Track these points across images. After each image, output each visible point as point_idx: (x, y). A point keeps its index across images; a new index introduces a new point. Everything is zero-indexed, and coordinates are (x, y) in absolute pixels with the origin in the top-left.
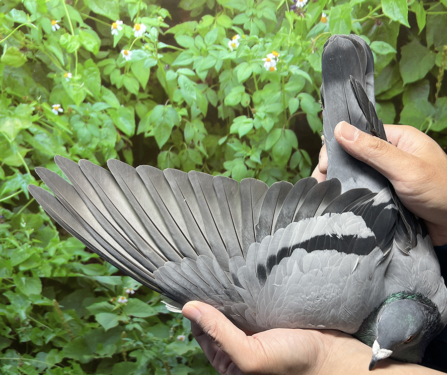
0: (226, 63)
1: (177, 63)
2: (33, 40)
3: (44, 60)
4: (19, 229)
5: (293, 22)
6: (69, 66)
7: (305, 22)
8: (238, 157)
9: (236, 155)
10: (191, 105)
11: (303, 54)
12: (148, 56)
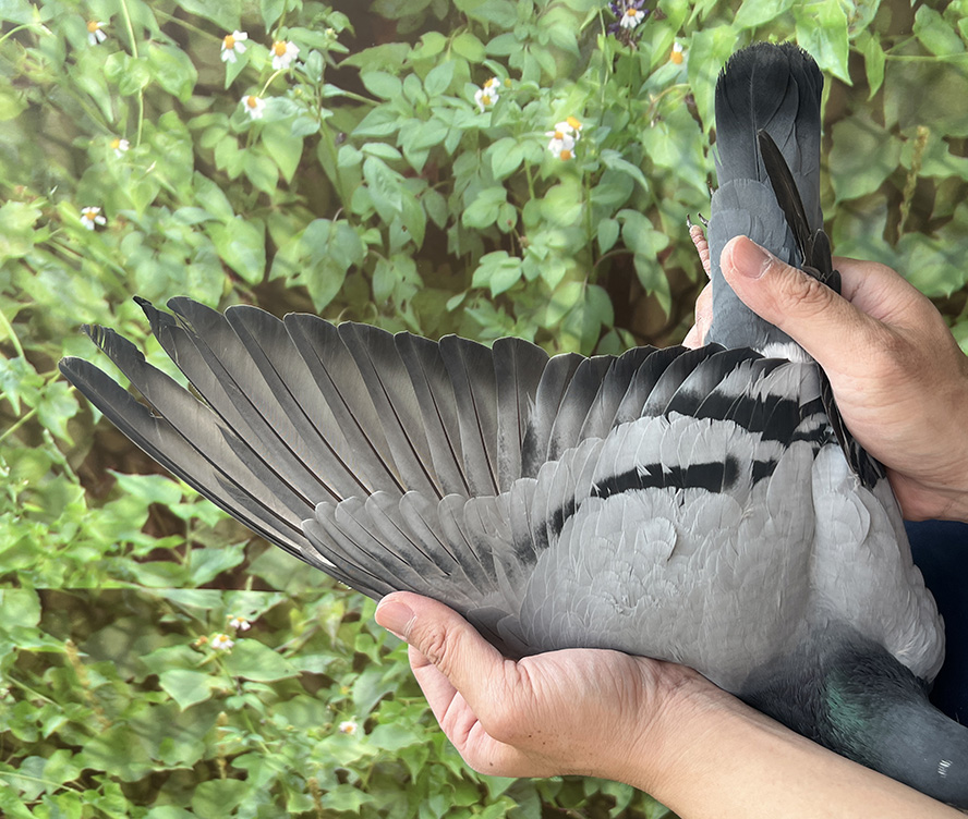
0: (467, 137)
1: (364, 130)
2: (43, 61)
3: (68, 107)
5: (613, 58)
6: (123, 124)
7: (638, 60)
9: (483, 335)
10: (390, 223)
12: (301, 111)
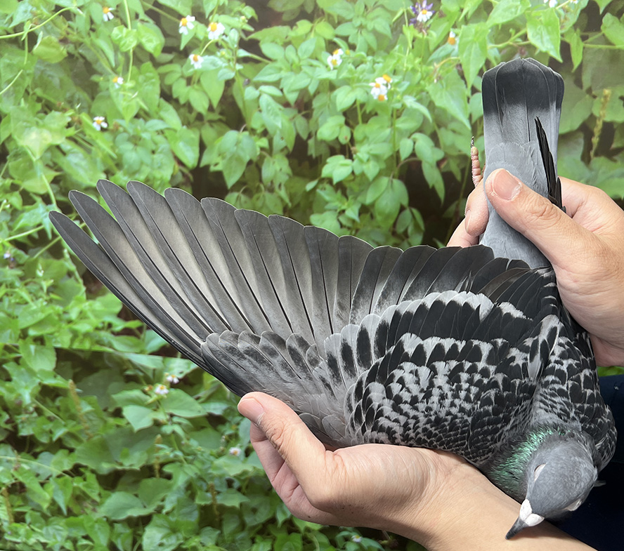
0: (322, 84)
1: (260, 78)
2: (77, 29)
3: (89, 57)
4: (34, 278)
5: (412, 40)
6: (120, 69)
7: (427, 42)
8: (330, 210)
9: (327, 207)
10: (275, 133)
11: (422, 82)
12: (224, 65)
